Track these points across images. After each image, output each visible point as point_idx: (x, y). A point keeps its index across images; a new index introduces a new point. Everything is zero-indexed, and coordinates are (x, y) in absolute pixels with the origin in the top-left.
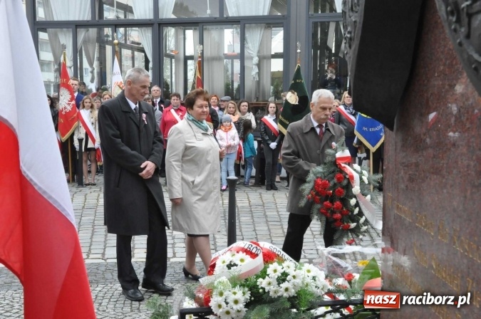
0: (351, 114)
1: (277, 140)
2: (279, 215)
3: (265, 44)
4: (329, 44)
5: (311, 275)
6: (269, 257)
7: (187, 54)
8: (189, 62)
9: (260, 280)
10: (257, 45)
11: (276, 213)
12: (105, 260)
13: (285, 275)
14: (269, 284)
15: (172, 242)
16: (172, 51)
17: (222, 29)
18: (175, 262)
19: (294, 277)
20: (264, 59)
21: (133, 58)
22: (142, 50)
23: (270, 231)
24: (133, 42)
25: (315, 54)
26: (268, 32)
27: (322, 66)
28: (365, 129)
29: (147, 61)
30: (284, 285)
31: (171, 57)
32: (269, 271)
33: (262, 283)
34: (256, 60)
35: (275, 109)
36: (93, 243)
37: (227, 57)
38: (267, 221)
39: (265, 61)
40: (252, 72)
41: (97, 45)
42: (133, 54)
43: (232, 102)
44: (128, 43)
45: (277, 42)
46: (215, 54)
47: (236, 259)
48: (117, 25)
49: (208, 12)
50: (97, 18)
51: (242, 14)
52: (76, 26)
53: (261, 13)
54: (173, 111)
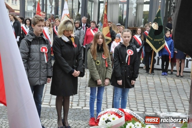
1: (140, 48)
2: (141, 88)
11: (140, 87)
12: (50, 106)
15: (85, 98)
18: (85, 110)
20: (140, 4)
23: (136, 96)
34: (135, 5)
35: (141, 32)
36: (45, 96)
37: (121, 2)
38: (135, 90)
40: (133, 11)
43: (122, 26)
54: (91, 30)
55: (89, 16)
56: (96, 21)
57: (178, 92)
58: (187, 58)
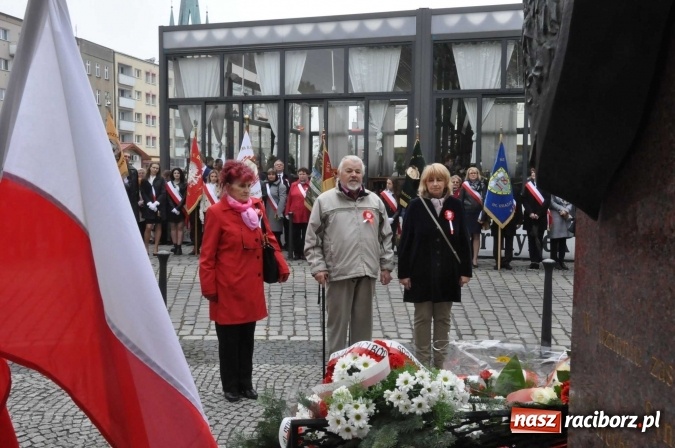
0: (476, 190)
1: (394, 216)
3: (389, 119)
4: (452, 120)
5: (449, 383)
6: (397, 362)
7: (313, 130)
8: (315, 138)
9: (388, 392)
10: (381, 121)
16: (298, 127)
17: (347, 106)
20: (388, 135)
21: (260, 134)
22: (268, 126)
24: (260, 119)
25: (439, 130)
26: (392, 108)
27: (445, 142)
28: (494, 205)
29: (273, 136)
31: (297, 133)
34: (380, 135)
37: (351, 133)
39: (388, 137)
40: (376, 147)
41: (225, 121)
42: (260, 129)
44: (256, 119)
45: (401, 120)
46: (339, 130)
47: (360, 363)
48: (244, 101)
49: (333, 88)
50: (226, 95)
51: (367, 91)
52: (205, 103)
53: (385, 90)
54: (300, 186)
55: (292, 160)
56: (306, 166)
57: (472, 297)
58: (483, 231)
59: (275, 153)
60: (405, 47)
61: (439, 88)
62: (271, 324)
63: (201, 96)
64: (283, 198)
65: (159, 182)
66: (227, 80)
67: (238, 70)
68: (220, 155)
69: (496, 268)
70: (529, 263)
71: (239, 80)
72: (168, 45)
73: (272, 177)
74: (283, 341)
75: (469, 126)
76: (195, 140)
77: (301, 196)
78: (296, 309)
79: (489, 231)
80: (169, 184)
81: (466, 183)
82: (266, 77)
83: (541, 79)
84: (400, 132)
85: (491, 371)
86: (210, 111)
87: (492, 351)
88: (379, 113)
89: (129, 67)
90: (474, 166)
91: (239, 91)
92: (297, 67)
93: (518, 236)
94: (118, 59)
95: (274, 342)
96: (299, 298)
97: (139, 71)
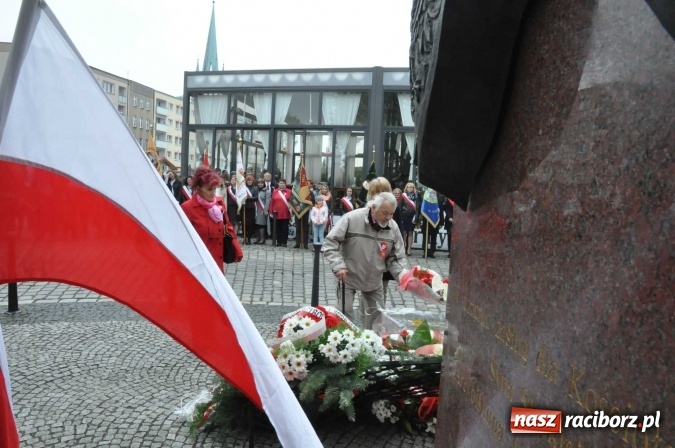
3: (349, 147)
4: (396, 148)
5: (370, 340)
6: (332, 323)
8: (298, 159)
9: (322, 345)
10: (345, 147)
13: (345, 342)
14: (330, 350)
16: (284, 149)
17: (322, 134)
19: (353, 345)
21: (256, 153)
22: (262, 148)
24: (257, 142)
25: (387, 155)
26: (353, 138)
27: (391, 164)
29: (265, 155)
30: (342, 353)
31: (284, 153)
32: (330, 338)
33: (323, 349)
34: (343, 157)
35: (351, 193)
40: (341, 166)
41: (231, 142)
42: (256, 150)
43: (325, 185)
44: (253, 142)
45: (359, 147)
46: (315, 152)
47: (303, 323)
48: (244, 128)
49: (311, 121)
50: (231, 123)
51: (335, 124)
52: (216, 128)
53: (348, 124)
58: (416, 230)
59: (266, 167)
60: (364, 93)
61: (388, 124)
62: (255, 292)
63: (213, 123)
64: (268, 201)
65: (177, 185)
66: (233, 112)
67: (241, 105)
68: (226, 167)
69: (424, 257)
70: (447, 254)
71: (241, 113)
72: (191, 85)
73: (261, 185)
74: (263, 306)
75: (409, 154)
76: (207, 156)
77: (281, 200)
78: (275, 282)
79: (420, 230)
80: (184, 187)
81: (405, 194)
82: (262, 112)
83: (420, 90)
84: (359, 156)
85: (408, 331)
86: (220, 134)
87: (408, 316)
88: (343, 141)
89: (164, 102)
90: (411, 182)
91: (241, 120)
92: (284, 104)
93: (441, 234)
94: (157, 96)
95: (256, 306)
96: (278, 275)
97: (171, 105)
